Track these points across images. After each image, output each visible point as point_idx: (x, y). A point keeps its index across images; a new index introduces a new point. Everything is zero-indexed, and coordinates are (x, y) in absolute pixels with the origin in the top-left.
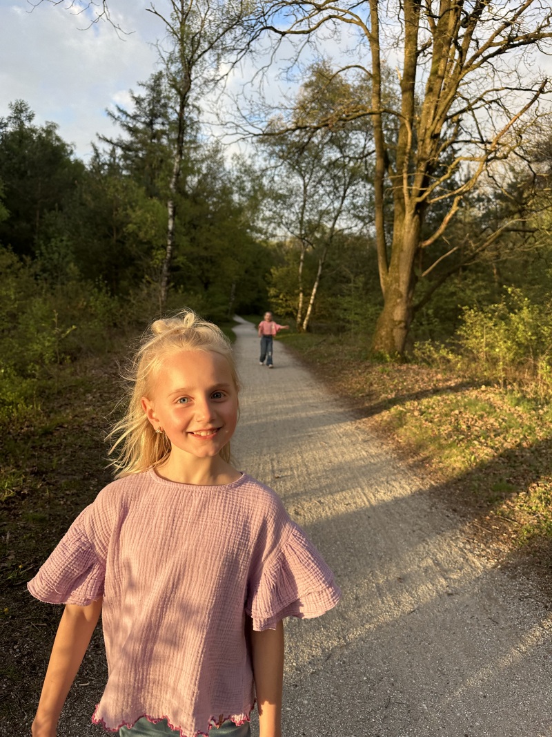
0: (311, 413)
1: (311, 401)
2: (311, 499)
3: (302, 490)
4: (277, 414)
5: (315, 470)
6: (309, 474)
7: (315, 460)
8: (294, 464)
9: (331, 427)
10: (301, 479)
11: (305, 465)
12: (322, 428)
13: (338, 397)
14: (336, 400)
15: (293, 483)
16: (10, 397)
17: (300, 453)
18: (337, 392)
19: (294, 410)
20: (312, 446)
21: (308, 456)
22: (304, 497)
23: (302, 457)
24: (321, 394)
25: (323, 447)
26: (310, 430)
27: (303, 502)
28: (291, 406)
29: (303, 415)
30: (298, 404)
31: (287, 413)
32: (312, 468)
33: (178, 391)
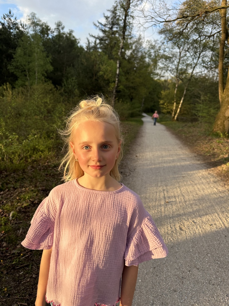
0: (183, 163)
1: (182, 156)
2: (188, 219)
3: (182, 212)
4: (164, 162)
5: (189, 199)
6: (185, 202)
7: (188, 192)
8: (176, 194)
9: (194, 172)
10: (181, 204)
11: (183, 196)
12: (189, 172)
13: (196, 155)
14: (195, 157)
15: (177, 206)
16: (41, 148)
17: (179, 187)
18: (195, 152)
19: (173, 161)
20: (185, 183)
21: (184, 189)
22: (184, 217)
23: (180, 190)
24: (187, 152)
25: (191, 184)
26: (183, 173)
27: (184, 221)
28: (171, 159)
29: (179, 164)
30: (175, 158)
31: (170, 163)
32: (187, 197)
33: (84, 143)
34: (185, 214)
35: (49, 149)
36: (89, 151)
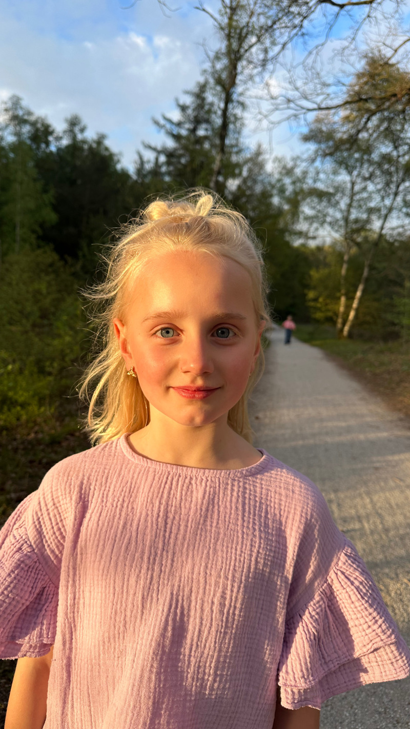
0: (372, 436)
1: (369, 419)
4: (327, 434)
5: (394, 523)
7: (391, 507)
8: (362, 512)
9: (402, 456)
11: (377, 513)
12: (390, 458)
13: (402, 416)
14: (401, 420)
17: (368, 494)
18: (400, 410)
19: (349, 430)
20: (382, 484)
21: (379, 498)
23: (372, 501)
24: (380, 410)
25: (398, 487)
26: (375, 459)
28: (343, 424)
29: (362, 437)
30: (352, 422)
31: (340, 434)
32: (389, 520)
33: (159, 316)
34: (387, 563)
35: (41, 401)
36: (174, 342)
